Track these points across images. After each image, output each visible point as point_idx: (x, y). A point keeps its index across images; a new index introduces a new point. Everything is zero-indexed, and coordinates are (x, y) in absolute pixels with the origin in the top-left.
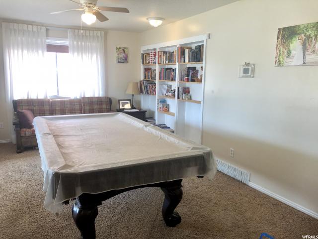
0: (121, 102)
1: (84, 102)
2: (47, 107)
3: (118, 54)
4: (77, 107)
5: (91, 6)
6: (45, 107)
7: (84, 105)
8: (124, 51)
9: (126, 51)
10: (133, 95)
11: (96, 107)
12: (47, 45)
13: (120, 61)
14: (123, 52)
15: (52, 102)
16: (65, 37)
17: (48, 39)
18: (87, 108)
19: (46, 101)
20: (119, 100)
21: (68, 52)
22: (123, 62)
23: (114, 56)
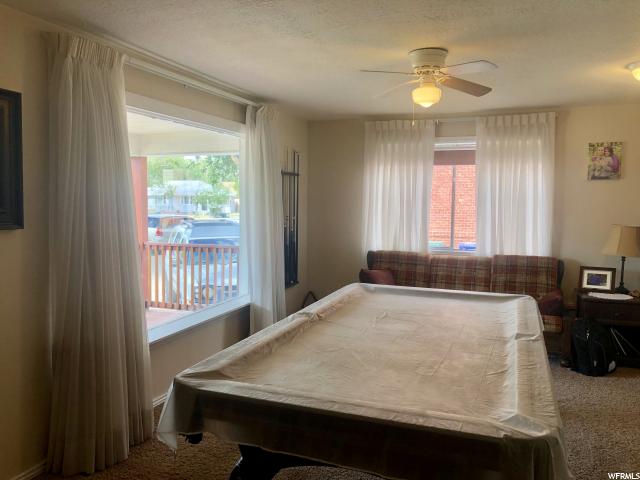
0: (586, 273)
1: (495, 266)
2: (420, 269)
3: (594, 159)
4: (481, 274)
5: (431, 70)
6: (418, 267)
7: (495, 272)
8: (611, 151)
9: (617, 150)
10: (624, 259)
11: (520, 278)
12: (436, 152)
13: (597, 174)
14: (608, 153)
15: (433, 260)
16: (471, 134)
17: (438, 142)
18: (502, 278)
19: (421, 257)
20: (583, 268)
21: (473, 163)
22: (607, 178)
23: (582, 163)
